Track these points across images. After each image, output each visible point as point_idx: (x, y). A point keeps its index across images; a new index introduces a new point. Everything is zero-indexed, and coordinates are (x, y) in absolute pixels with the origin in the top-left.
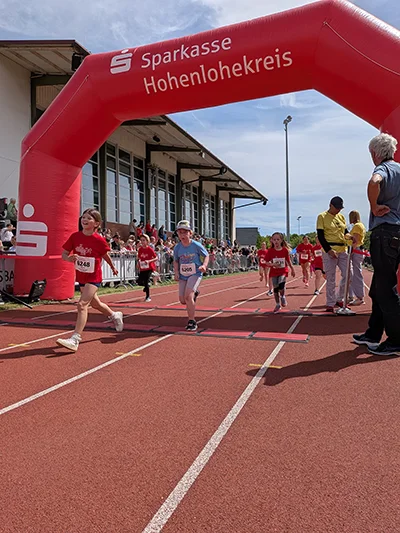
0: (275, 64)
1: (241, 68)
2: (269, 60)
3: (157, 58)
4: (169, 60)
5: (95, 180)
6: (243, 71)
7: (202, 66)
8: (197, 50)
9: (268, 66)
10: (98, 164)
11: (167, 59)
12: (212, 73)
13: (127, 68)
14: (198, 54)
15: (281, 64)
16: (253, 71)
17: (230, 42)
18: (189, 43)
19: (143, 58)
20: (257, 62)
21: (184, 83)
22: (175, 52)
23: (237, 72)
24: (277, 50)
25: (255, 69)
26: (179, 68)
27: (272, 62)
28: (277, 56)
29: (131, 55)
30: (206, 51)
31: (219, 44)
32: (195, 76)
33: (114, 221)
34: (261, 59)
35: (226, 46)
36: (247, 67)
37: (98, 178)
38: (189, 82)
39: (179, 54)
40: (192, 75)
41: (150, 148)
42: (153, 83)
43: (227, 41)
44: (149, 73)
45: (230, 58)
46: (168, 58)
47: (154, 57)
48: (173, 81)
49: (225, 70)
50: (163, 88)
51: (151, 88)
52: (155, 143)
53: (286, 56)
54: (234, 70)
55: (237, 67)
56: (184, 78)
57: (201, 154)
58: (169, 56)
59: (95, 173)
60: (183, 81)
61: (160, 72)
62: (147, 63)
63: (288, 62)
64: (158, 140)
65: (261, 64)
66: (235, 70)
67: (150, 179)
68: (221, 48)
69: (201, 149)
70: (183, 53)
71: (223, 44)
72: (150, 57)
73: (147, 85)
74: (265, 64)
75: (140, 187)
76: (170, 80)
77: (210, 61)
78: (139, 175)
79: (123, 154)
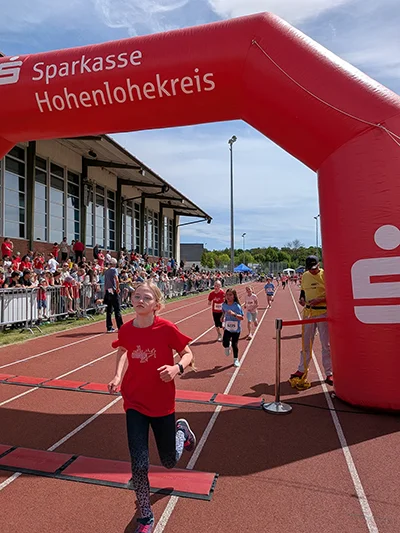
0: (194, 87)
1: (153, 90)
2: (187, 82)
3: (52, 70)
4: (67, 73)
5: (21, 196)
6: (156, 93)
7: (106, 83)
8: (101, 63)
9: (187, 88)
10: (25, 178)
11: (64, 72)
12: (119, 92)
13: (14, 80)
14: (101, 68)
15: (202, 89)
16: (168, 94)
17: (140, 56)
18: (92, 53)
19: (35, 69)
20: (173, 83)
21: (85, 102)
22: (74, 64)
23: (149, 94)
24: (197, 70)
25: (170, 91)
26: (79, 83)
27: (191, 84)
28: (197, 77)
29: (20, 64)
30: (111, 65)
31: (128, 58)
32: (98, 95)
33: (43, 240)
34: (177, 80)
35: (135, 61)
36: (161, 88)
37: (25, 193)
38: (92, 101)
39: (78, 67)
40: (94, 93)
41: (86, 163)
42: (47, 100)
43: (136, 55)
44: (41, 87)
45: (140, 76)
46: (66, 70)
47: (48, 67)
48: (71, 99)
49: (134, 90)
50: (60, 106)
51: (44, 105)
52: (91, 158)
53: (208, 78)
54: (145, 92)
55: (149, 87)
56: (84, 96)
57: (141, 172)
58: (67, 68)
59: (21, 188)
60: (84, 99)
61: (56, 87)
62: (39, 74)
63: (210, 86)
64: (94, 155)
65: (178, 85)
66: (147, 91)
67: (86, 195)
68: (129, 61)
69: (140, 167)
70: (84, 65)
71: (132, 58)
72: (43, 68)
73: (39, 102)
74: (183, 86)
75: (75, 203)
76: (67, 97)
77: (117, 78)
78: (73, 190)
79: (56, 168)
